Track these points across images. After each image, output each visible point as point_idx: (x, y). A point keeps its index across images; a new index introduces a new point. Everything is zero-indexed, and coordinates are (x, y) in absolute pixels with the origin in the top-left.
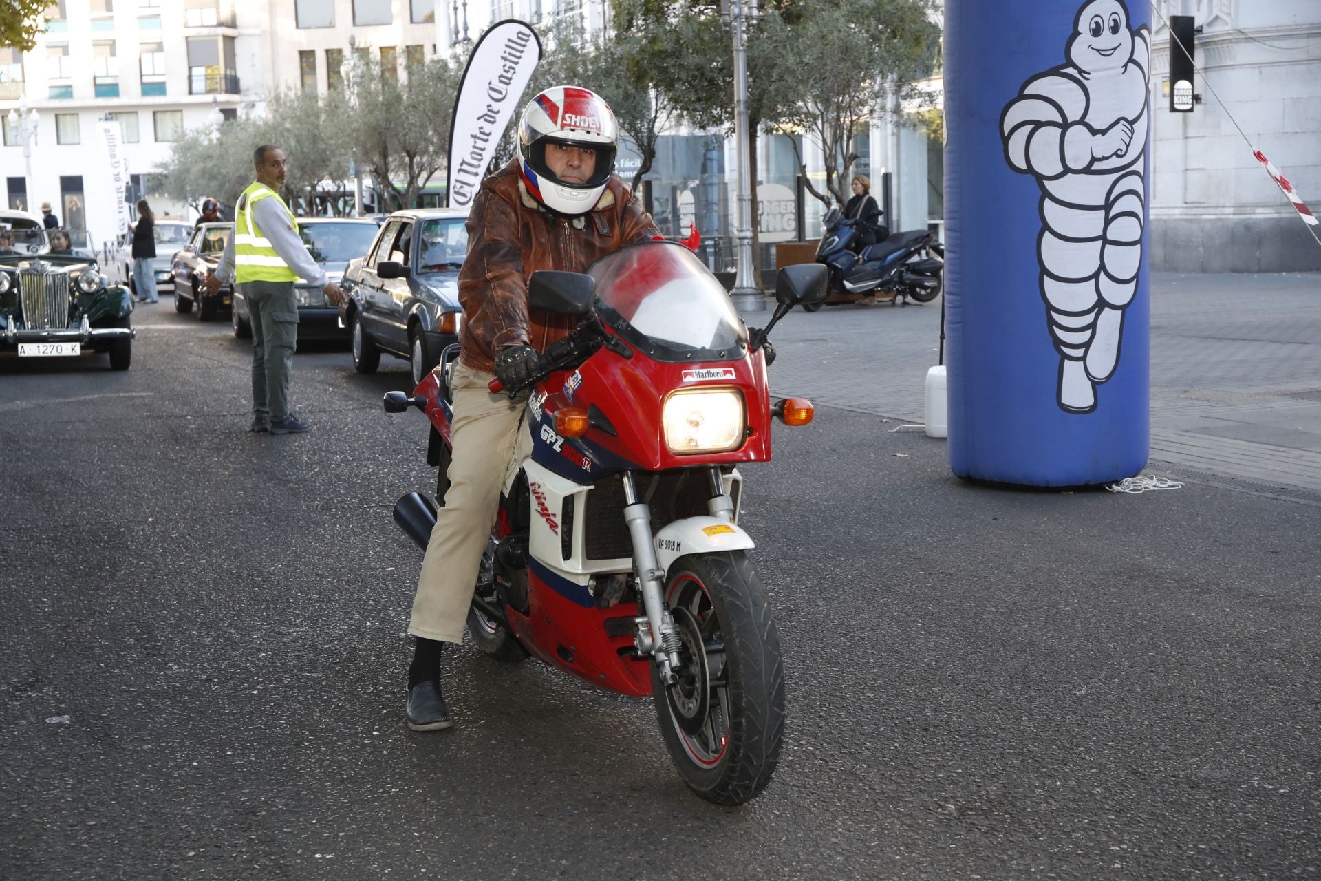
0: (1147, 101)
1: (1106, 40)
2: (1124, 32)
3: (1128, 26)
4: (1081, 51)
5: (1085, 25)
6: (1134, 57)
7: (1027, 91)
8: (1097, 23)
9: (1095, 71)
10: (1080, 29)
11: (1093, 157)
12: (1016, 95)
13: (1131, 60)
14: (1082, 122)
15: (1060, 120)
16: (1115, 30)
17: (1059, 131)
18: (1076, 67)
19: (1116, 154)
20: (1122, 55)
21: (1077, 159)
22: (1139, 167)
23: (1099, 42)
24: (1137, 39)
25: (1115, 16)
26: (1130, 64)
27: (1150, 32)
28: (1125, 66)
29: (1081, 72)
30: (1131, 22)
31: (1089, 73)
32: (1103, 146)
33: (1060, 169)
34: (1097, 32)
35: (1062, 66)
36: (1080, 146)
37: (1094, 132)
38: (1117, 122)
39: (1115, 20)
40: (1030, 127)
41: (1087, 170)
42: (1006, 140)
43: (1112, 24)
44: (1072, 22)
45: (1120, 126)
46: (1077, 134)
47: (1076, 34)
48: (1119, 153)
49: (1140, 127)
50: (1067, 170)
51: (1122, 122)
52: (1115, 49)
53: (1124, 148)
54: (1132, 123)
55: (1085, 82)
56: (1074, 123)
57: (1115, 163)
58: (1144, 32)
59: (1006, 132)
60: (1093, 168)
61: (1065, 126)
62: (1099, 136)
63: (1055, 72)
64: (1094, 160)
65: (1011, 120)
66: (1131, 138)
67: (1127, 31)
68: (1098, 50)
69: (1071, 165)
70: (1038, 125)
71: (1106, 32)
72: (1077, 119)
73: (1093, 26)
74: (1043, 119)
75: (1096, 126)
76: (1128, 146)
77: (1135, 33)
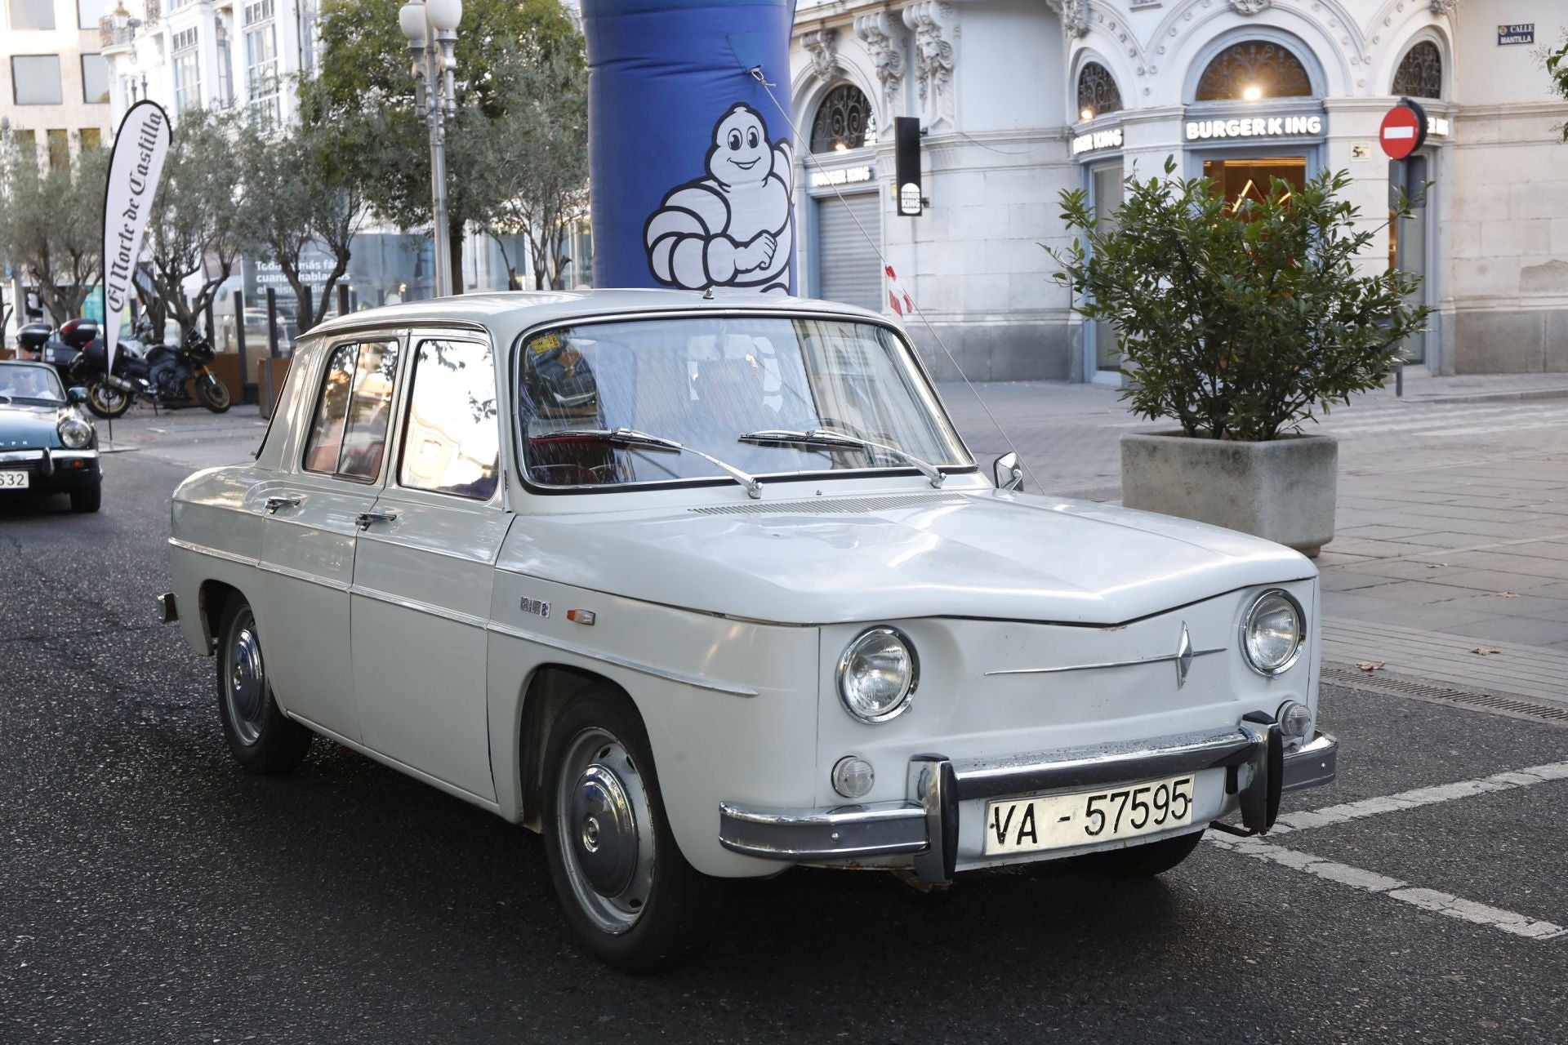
0: (790, 214)
1: (745, 153)
2: (763, 146)
3: (767, 140)
4: (720, 164)
5: (723, 138)
6: (775, 171)
7: (669, 203)
8: (735, 136)
9: (735, 184)
10: (719, 142)
11: (736, 269)
12: (658, 208)
13: (771, 173)
14: (724, 234)
15: (702, 232)
16: (754, 143)
17: (702, 243)
18: (716, 179)
19: (759, 266)
20: (763, 168)
21: (721, 273)
22: (784, 279)
23: (738, 156)
24: (776, 153)
25: (753, 130)
26: (770, 178)
27: (791, 146)
28: (766, 179)
29: (721, 184)
30: (769, 136)
31: (729, 186)
32: (747, 258)
33: (704, 281)
34: (735, 145)
35: (702, 178)
36: (723, 259)
37: (736, 244)
38: (759, 235)
39: (753, 134)
40: (673, 239)
41: (731, 283)
42: (650, 251)
43: (750, 137)
44: (711, 134)
45: (762, 239)
46: (719, 246)
47: (715, 147)
48: (763, 265)
49: (784, 240)
50: (711, 282)
51: (765, 235)
52: (754, 162)
53: (767, 260)
54: (775, 236)
55: (725, 194)
56: (716, 236)
57: (758, 275)
58: (784, 146)
59: (650, 243)
60: (737, 280)
61: (707, 238)
62: (742, 248)
63: (696, 184)
64: (737, 272)
65: (654, 231)
66: (774, 251)
67: (766, 144)
68: (737, 163)
69: (715, 277)
70: (681, 237)
71: (745, 146)
72: (719, 232)
73: (732, 139)
74: (686, 231)
75: (738, 238)
76: (771, 258)
77: (774, 147)
